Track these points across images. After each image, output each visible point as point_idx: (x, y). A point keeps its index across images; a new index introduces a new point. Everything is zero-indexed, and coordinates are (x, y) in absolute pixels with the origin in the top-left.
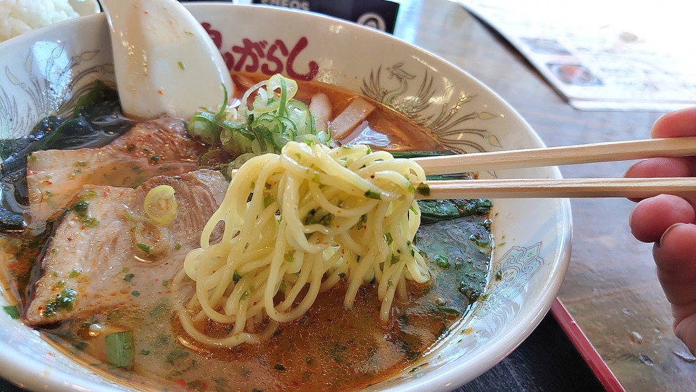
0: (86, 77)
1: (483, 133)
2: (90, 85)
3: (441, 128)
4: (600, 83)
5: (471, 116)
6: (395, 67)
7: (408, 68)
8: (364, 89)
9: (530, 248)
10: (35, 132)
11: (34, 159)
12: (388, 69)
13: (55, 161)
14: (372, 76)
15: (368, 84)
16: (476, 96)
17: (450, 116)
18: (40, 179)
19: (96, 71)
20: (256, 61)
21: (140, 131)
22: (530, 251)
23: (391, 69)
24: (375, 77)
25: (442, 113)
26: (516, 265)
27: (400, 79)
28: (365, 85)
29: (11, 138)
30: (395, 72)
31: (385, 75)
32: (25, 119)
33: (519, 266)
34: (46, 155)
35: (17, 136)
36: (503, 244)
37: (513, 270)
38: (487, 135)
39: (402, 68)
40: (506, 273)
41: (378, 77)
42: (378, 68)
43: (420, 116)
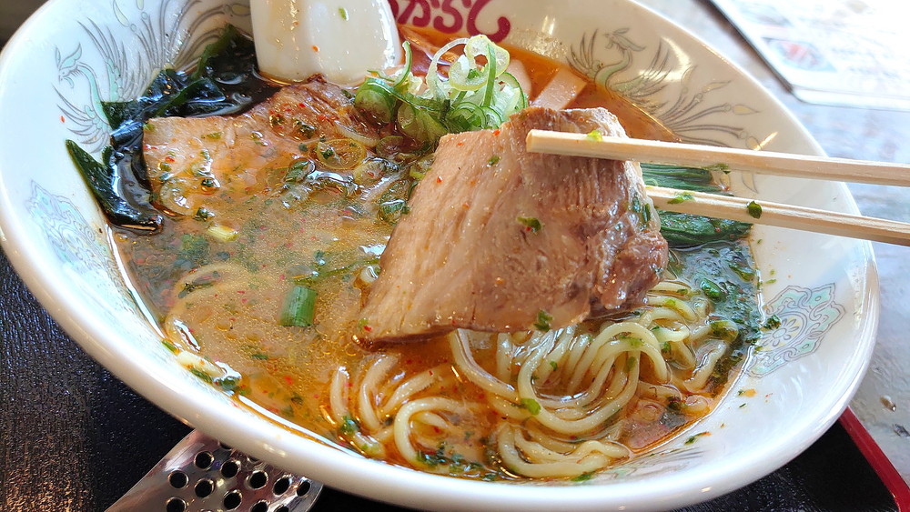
0: (207, 21)
1: (739, 133)
2: (213, 31)
3: (677, 120)
4: (831, 68)
5: (720, 109)
6: (616, 33)
7: (633, 36)
8: (572, 60)
9: (818, 290)
10: (149, 93)
11: (151, 129)
12: (607, 35)
13: (178, 132)
14: (583, 42)
15: (578, 54)
16: (729, 82)
17: (691, 106)
18: (160, 156)
19: (222, 13)
20: (427, 12)
21: (287, 98)
22: (819, 294)
23: (611, 36)
24: (587, 43)
25: (680, 101)
26: (798, 310)
27: (623, 49)
28: (573, 54)
29: (121, 100)
30: (615, 40)
31: (601, 42)
32: (136, 74)
33: (805, 312)
34: (167, 124)
35: (126, 97)
36: (773, 281)
37: (795, 317)
38: (744, 135)
39: (625, 35)
40: (786, 320)
41: (592, 44)
42: (593, 33)
43: (648, 101)
